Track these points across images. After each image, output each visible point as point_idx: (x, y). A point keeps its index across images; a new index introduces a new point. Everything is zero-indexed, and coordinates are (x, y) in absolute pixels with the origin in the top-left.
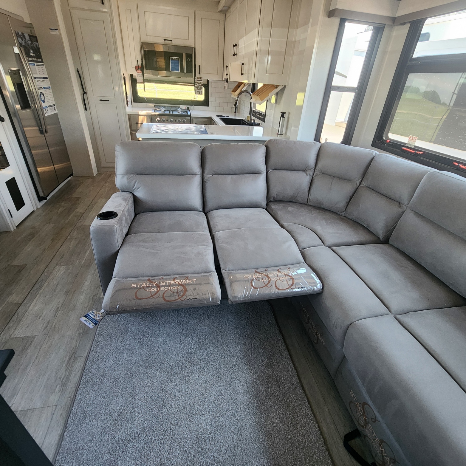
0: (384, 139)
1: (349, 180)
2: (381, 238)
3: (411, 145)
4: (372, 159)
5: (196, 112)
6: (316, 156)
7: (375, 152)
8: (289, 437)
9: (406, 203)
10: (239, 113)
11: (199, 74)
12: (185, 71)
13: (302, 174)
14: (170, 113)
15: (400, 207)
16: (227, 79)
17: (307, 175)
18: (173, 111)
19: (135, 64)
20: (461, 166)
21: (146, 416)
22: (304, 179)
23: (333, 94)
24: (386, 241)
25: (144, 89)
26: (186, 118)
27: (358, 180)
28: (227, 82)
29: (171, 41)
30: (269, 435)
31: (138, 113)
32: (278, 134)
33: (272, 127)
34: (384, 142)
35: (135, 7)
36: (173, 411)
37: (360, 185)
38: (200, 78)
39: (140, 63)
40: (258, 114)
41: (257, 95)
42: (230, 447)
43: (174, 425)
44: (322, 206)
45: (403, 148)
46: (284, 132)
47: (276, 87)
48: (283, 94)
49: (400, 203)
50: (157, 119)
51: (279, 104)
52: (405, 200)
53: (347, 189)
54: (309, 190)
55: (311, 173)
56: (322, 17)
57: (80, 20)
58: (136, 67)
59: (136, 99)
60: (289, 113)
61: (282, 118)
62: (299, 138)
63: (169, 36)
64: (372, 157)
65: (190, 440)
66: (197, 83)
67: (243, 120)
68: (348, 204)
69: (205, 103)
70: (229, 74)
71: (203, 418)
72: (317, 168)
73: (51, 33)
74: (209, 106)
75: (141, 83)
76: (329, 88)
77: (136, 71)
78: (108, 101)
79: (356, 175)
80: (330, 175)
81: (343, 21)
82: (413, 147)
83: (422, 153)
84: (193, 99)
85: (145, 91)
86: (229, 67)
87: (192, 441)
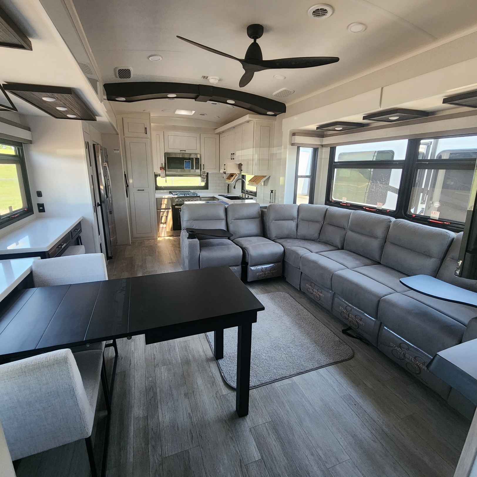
0: (331, 200)
1: (317, 222)
2: (340, 247)
3: (344, 202)
4: (327, 210)
5: (202, 193)
6: (297, 211)
7: (328, 207)
9: (347, 227)
10: (231, 192)
11: (204, 169)
12: (195, 168)
13: (292, 222)
14: (185, 195)
15: (345, 230)
16: (225, 172)
17: (294, 222)
18: (186, 194)
19: (160, 166)
20: (366, 208)
22: (293, 224)
23: (299, 179)
24: (342, 248)
25: (166, 181)
26: (197, 198)
27: (322, 221)
28: (225, 174)
29: (185, 151)
30: (308, 334)
31: (163, 197)
32: (270, 202)
33: (263, 199)
34: (331, 202)
35: (163, 134)
37: (323, 224)
38: (204, 172)
39: (164, 165)
40: (250, 192)
41: (254, 181)
44: (306, 238)
45: (341, 204)
46: (273, 202)
47: (265, 177)
48: (269, 180)
49: (344, 229)
50: (176, 200)
51: (267, 186)
52: (346, 226)
53: (318, 226)
54: (297, 230)
55: (296, 221)
56: (289, 146)
57: (130, 143)
58: (160, 168)
59: (157, 188)
60: (275, 190)
61: (271, 193)
62: (285, 203)
63: (183, 148)
64: (326, 209)
66: (202, 175)
67: (238, 197)
68: (320, 234)
69: (206, 187)
70: (226, 169)
72: (299, 218)
73: (114, 152)
74: (208, 189)
75: (164, 177)
76: (297, 177)
77: (161, 170)
78: (144, 190)
79: (321, 219)
80: (307, 221)
81: (298, 148)
82: (345, 203)
83: (349, 205)
84: (200, 185)
85: (166, 182)
86: (226, 165)
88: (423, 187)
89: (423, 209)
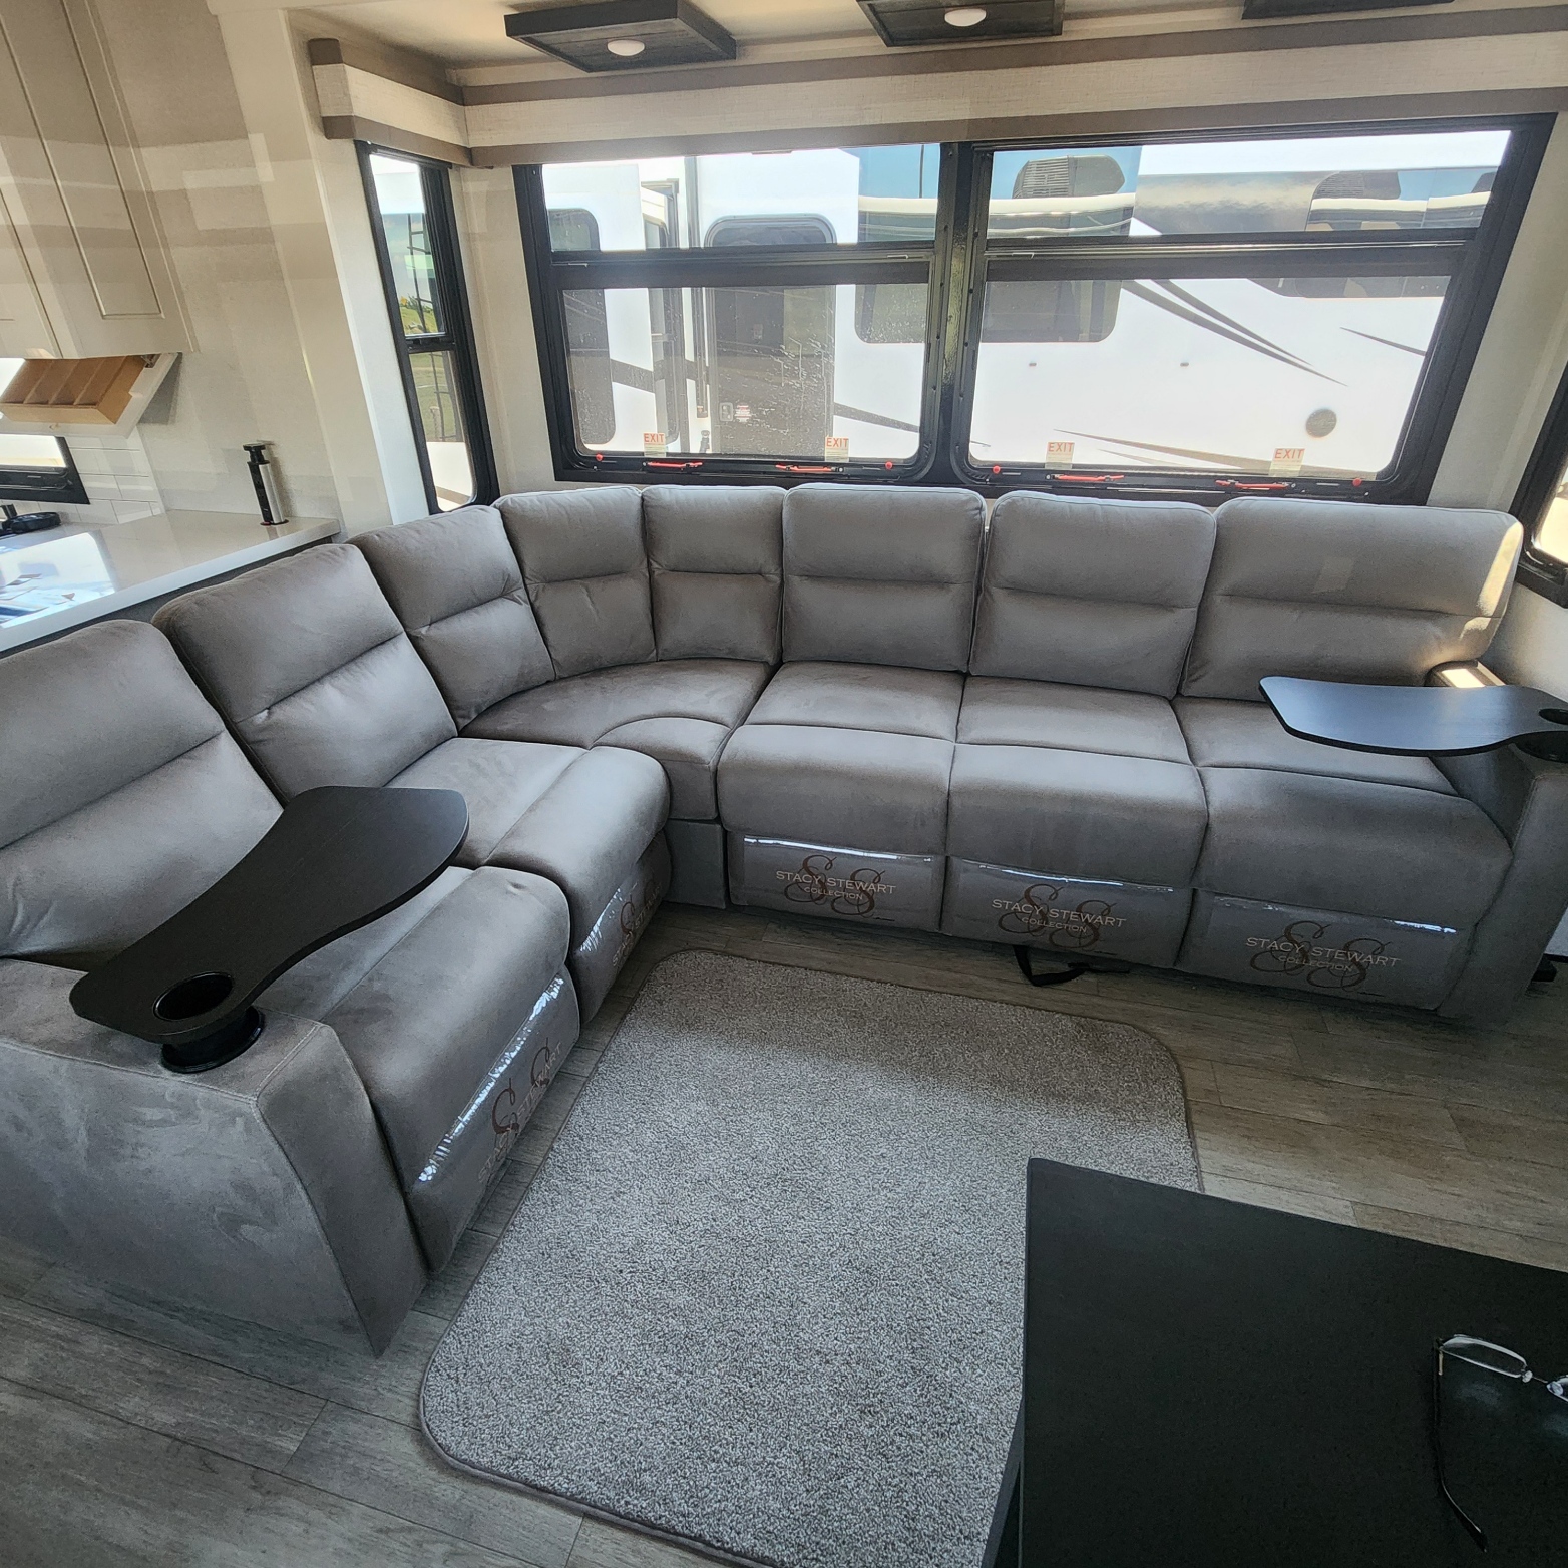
1: (620, 573)
4: (642, 506)
6: (509, 542)
8: (1006, 1051)
13: (508, 603)
21: (880, 1322)
24: (780, 659)
34: (588, 463)
36: (889, 1251)
37: (650, 574)
42: (998, 1154)
43: (924, 1255)
47: (146, 361)
49: (761, 575)
55: (523, 594)
61: (259, 467)
64: (638, 501)
65: (965, 1228)
68: (653, 627)
71: (927, 1187)
72: (529, 574)
76: (403, 348)
79: (632, 554)
80: (570, 580)
83: (701, 464)
87: (969, 1224)
88: (689, 355)
89: (705, 433)
